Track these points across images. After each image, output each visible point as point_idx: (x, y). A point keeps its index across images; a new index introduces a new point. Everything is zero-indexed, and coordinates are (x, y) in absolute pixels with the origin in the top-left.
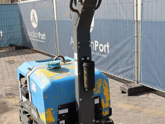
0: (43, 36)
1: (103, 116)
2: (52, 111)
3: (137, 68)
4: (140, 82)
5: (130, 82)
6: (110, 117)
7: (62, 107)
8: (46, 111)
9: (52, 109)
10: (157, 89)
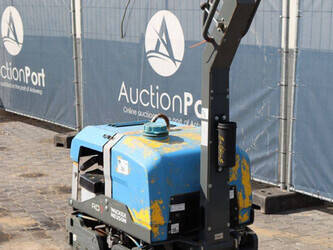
0: (39, 77)
1: (240, 222)
2: (161, 206)
3: (285, 154)
4: (291, 185)
5: (268, 186)
6: (249, 226)
7: (176, 200)
8: (151, 205)
9: (161, 202)
10: (329, 200)
